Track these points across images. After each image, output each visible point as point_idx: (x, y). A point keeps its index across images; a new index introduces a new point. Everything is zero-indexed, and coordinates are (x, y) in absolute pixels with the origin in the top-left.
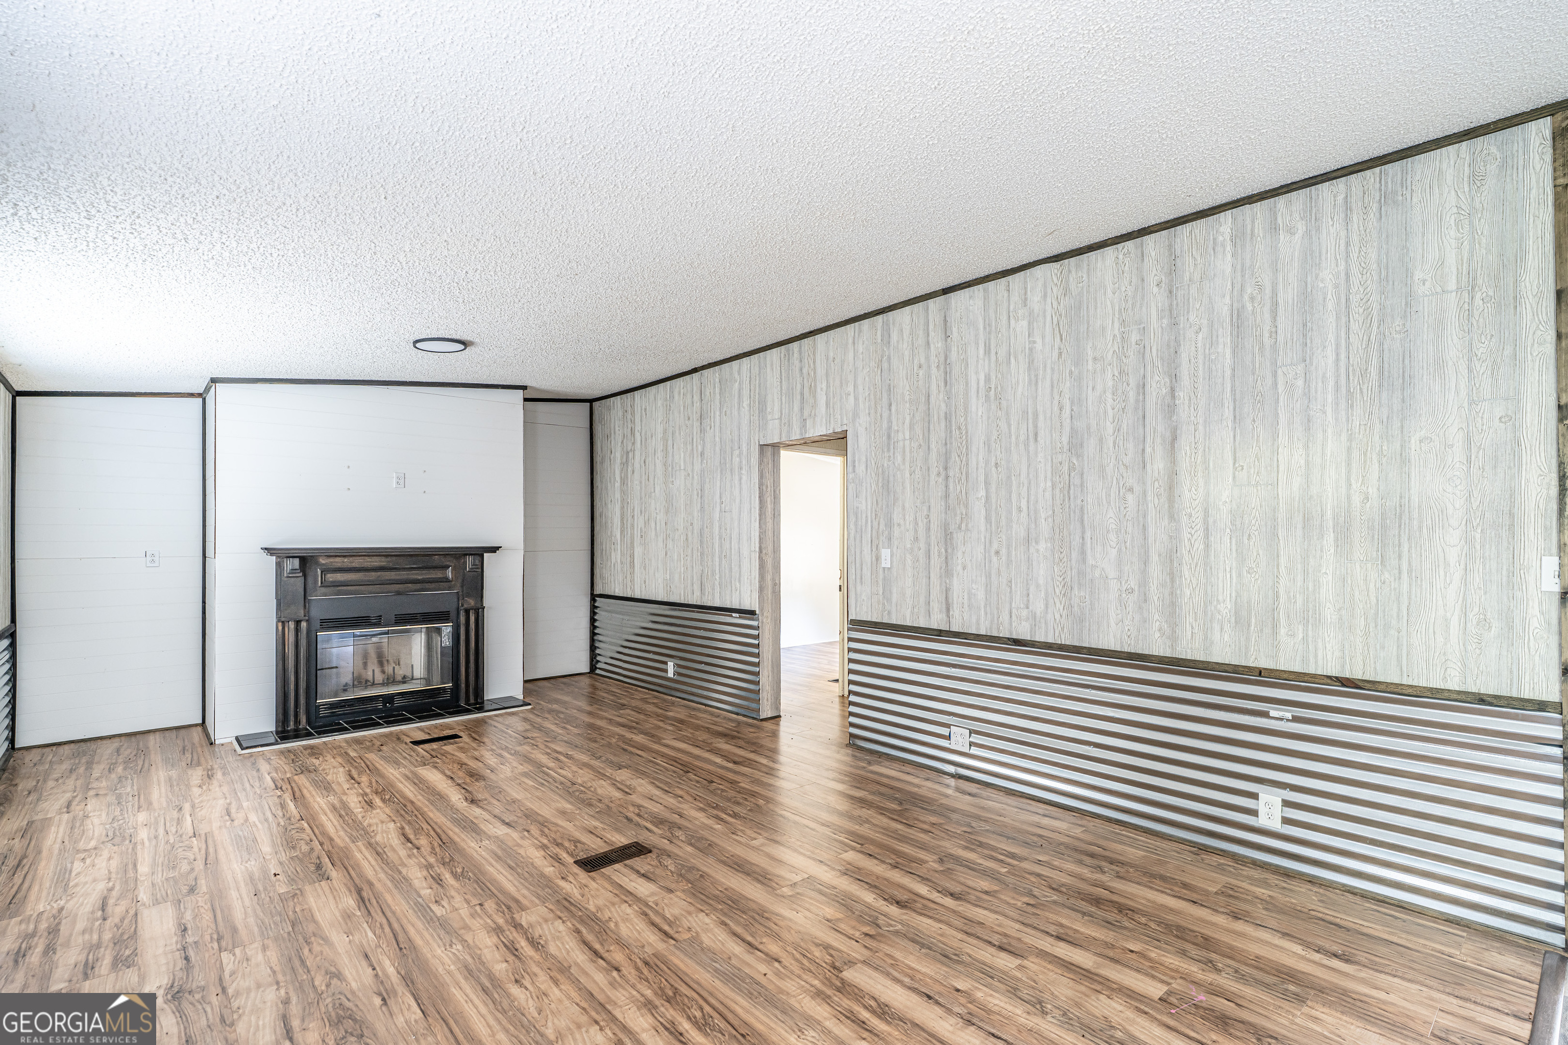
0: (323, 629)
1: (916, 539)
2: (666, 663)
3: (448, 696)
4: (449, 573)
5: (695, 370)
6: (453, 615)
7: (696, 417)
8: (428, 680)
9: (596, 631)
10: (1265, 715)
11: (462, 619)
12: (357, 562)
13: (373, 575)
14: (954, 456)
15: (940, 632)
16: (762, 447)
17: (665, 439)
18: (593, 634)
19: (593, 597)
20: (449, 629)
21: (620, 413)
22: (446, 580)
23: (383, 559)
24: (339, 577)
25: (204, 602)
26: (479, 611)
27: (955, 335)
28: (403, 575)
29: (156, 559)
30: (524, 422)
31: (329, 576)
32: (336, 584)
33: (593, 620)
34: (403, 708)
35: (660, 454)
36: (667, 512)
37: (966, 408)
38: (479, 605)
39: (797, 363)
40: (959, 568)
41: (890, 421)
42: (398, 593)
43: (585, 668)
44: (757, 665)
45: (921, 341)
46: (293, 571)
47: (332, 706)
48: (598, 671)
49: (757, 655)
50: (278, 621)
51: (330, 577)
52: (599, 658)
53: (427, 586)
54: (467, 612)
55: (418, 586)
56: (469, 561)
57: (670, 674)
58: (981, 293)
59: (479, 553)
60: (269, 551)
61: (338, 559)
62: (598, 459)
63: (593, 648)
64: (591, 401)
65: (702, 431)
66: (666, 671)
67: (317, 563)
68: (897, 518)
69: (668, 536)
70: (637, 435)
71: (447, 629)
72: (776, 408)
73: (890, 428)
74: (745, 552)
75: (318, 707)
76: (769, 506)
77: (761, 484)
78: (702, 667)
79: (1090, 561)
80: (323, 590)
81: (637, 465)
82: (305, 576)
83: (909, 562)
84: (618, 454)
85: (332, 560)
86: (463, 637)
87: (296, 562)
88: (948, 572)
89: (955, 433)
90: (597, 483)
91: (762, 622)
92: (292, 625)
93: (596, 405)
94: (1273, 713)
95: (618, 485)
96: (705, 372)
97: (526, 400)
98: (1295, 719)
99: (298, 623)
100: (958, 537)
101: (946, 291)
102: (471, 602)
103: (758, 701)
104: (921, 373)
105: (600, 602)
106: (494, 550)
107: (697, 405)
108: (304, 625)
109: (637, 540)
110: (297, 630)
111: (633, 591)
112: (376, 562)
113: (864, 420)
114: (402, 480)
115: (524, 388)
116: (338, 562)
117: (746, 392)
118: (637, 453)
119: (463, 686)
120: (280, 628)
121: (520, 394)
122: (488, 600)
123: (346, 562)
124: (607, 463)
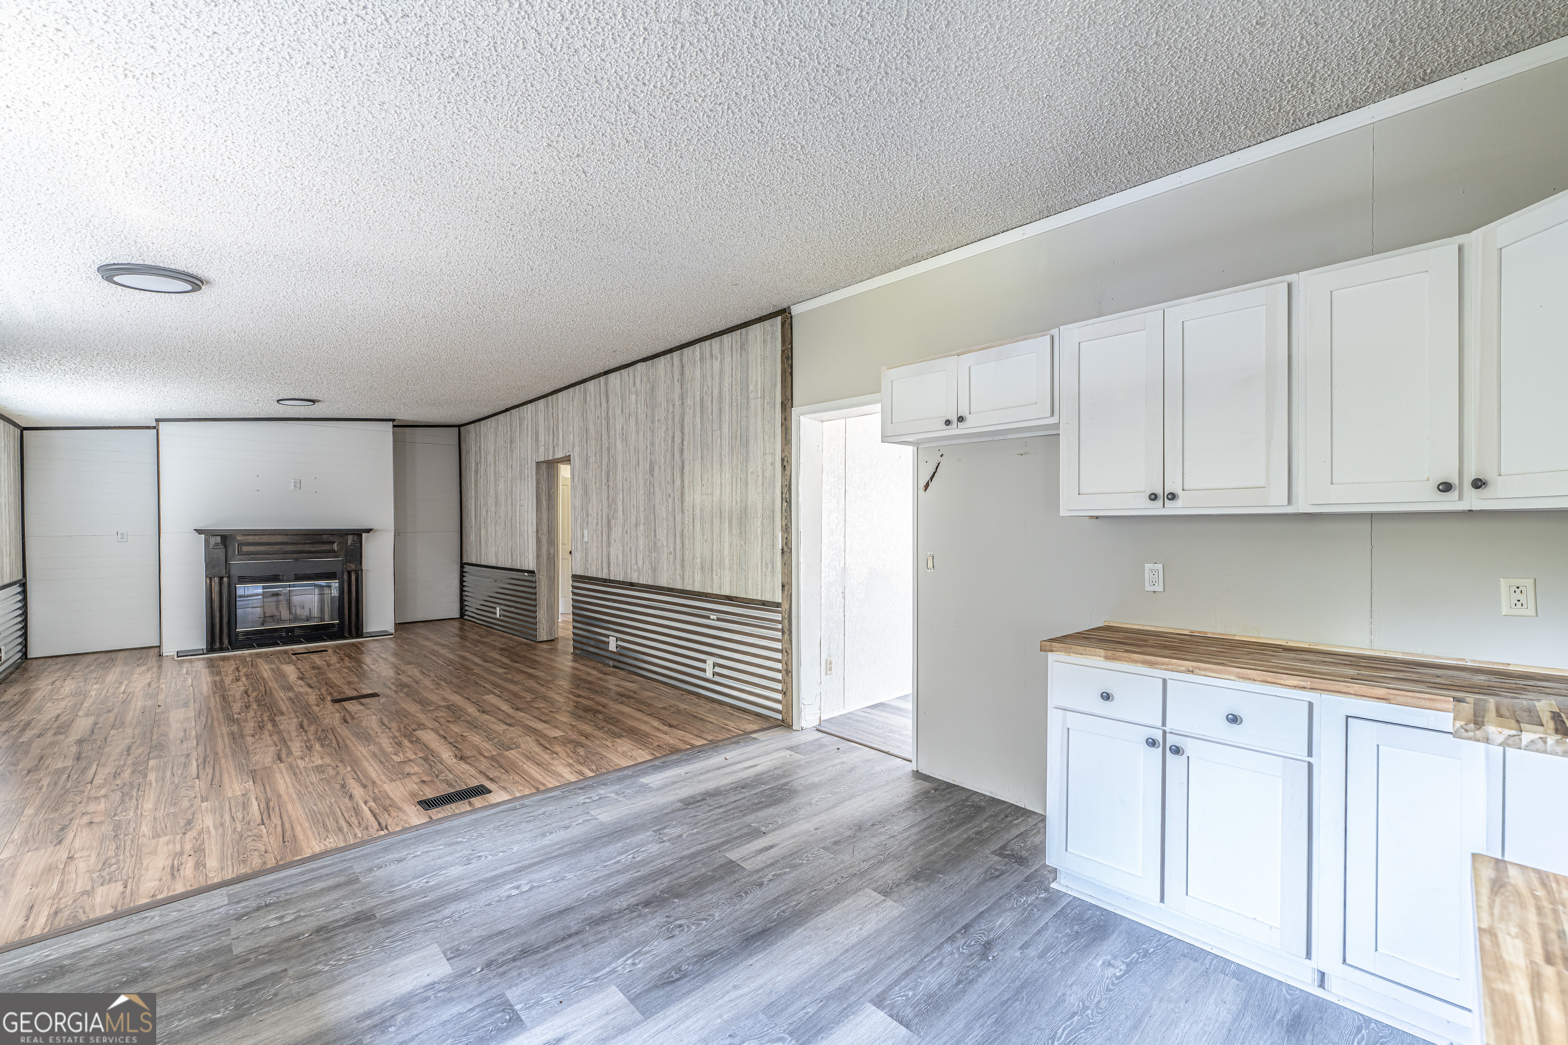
0: (240, 583)
1: (597, 524)
2: (495, 608)
3: (336, 629)
4: (335, 547)
5: (507, 410)
6: (339, 575)
7: (509, 441)
8: (322, 619)
9: (465, 589)
10: (708, 618)
11: (346, 577)
12: (265, 539)
13: (277, 548)
14: (611, 473)
15: (605, 580)
16: (538, 463)
17: (495, 456)
18: (462, 591)
19: (462, 565)
20: (337, 585)
21: (474, 436)
22: (333, 551)
23: (285, 537)
24: (252, 549)
25: (160, 565)
26: (359, 573)
27: (610, 400)
28: (300, 548)
29: (125, 536)
30: (394, 441)
31: (243, 548)
32: (248, 553)
33: (462, 581)
34: (300, 636)
35: (492, 466)
36: (496, 506)
37: (615, 445)
38: (358, 569)
39: (551, 409)
40: (613, 541)
41: (587, 451)
42: (296, 559)
43: (456, 614)
44: (536, 606)
45: (598, 403)
46: (216, 544)
47: (247, 633)
48: (466, 617)
49: (536, 600)
50: (206, 577)
51: (245, 549)
52: (467, 608)
53: (318, 555)
54: (349, 573)
55: (311, 555)
56: (350, 538)
57: (498, 616)
58: (619, 377)
59: (358, 534)
60: (199, 531)
61: (249, 537)
62: (463, 467)
63: (462, 601)
64: (459, 426)
65: (512, 451)
66: (495, 614)
67: (235, 539)
68: (590, 512)
69: (496, 522)
70: (482, 451)
71: (335, 584)
72: (543, 439)
73: (587, 455)
74: (530, 532)
75: (237, 634)
76: (544, 502)
77: (537, 488)
78: (513, 609)
79: (658, 537)
80: (240, 557)
81: (482, 473)
82: (226, 547)
83: (595, 538)
84: (473, 465)
85: (246, 537)
86: (346, 590)
87: (219, 539)
88: (609, 545)
89: (611, 459)
90: (463, 485)
91: (539, 578)
92: (217, 580)
93: (462, 428)
94: (712, 617)
95: (473, 486)
96: (513, 411)
97: (394, 426)
98: (719, 619)
99: (221, 578)
100: (613, 522)
101: (606, 373)
102: (353, 566)
103: (536, 630)
104: (599, 421)
105: (467, 568)
106: (368, 531)
107: (509, 433)
108: (225, 580)
109: (482, 524)
110: (221, 583)
111: (481, 560)
112: (280, 539)
113: (577, 449)
114: (299, 484)
115: (393, 420)
116: (250, 539)
117: (530, 427)
118: (482, 464)
119: (347, 622)
120: (208, 581)
121: (391, 423)
122: (364, 566)
123: (257, 539)
124: (468, 470)
